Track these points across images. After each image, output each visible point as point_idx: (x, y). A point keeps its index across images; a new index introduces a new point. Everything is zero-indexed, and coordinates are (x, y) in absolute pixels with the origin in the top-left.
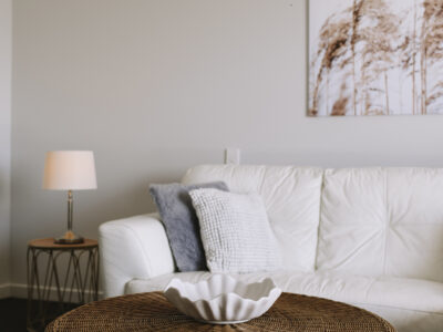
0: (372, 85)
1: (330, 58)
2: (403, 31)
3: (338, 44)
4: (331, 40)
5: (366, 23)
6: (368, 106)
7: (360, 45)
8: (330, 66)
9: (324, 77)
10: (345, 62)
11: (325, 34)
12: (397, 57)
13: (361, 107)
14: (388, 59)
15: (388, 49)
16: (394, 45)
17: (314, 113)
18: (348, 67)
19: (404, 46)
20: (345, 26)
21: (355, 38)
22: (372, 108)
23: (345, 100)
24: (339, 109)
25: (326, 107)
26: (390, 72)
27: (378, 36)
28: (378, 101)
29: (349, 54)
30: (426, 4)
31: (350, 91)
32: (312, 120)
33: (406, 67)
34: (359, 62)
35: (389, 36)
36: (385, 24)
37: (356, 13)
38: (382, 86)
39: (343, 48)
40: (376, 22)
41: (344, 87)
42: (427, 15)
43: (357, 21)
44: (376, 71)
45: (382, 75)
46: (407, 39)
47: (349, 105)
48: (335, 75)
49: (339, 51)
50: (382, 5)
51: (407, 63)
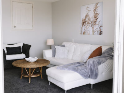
0: (88, 29)
1: (83, 25)
2: (91, 20)
3: (84, 23)
5: (87, 19)
7: (86, 23)
10: (85, 26)
11: (82, 21)
13: (86, 33)
14: (89, 25)
15: (89, 23)
17: (81, 34)
20: (85, 19)
21: (86, 21)
24: (84, 33)
26: (90, 27)
28: (88, 32)
30: (94, 16)
31: (85, 30)
32: (81, 35)
34: (86, 26)
36: (89, 20)
37: (86, 17)
41: (84, 30)
42: (94, 18)
46: (92, 22)
48: (83, 28)
50: (89, 16)
51: (92, 26)
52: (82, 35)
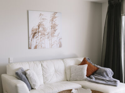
0: (42, 42)
1: (34, 36)
2: (47, 31)
3: (35, 33)
4: (34, 32)
5: (41, 29)
6: (41, 46)
7: (40, 34)
8: (34, 38)
9: (33, 40)
10: (37, 37)
11: (32, 31)
12: (47, 36)
13: (40, 47)
14: (45, 37)
15: (45, 35)
16: (46, 34)
18: (37, 38)
19: (48, 34)
20: (36, 29)
21: (39, 32)
22: (42, 47)
23: (37, 45)
24: (36, 47)
25: (33, 47)
27: (43, 32)
28: (43, 45)
29: (37, 35)
30: (51, 26)
31: (38, 43)
35: (45, 32)
36: (44, 29)
37: (39, 27)
38: (44, 43)
39: (36, 34)
40: (43, 29)
41: (37, 43)
42: (52, 28)
43: (39, 28)
44: (43, 39)
45: (44, 40)
46: (48, 33)
47: (38, 46)
48: (35, 40)
50: (44, 25)
51: (48, 38)
52: (33, 50)
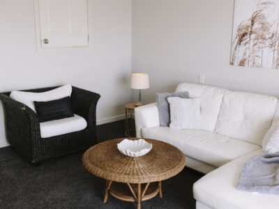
0: (257, 54)
1: (240, 41)
2: (272, 30)
3: (244, 35)
4: (241, 33)
5: (256, 26)
6: (254, 63)
7: (253, 36)
8: (240, 44)
9: (238, 49)
10: (246, 43)
11: (239, 30)
12: (268, 43)
13: (251, 63)
14: (264, 43)
15: (264, 39)
16: (267, 37)
17: (232, 64)
18: (248, 45)
19: (271, 38)
20: (247, 27)
21: (251, 33)
22: (255, 64)
23: (245, 60)
24: (242, 63)
25: (237, 61)
26: (264, 49)
27: (261, 32)
28: (258, 61)
29: (248, 40)
31: (247, 56)
32: (232, 66)
33: (271, 47)
34: (252, 43)
35: (265, 33)
36: (264, 27)
37: (252, 21)
38: (260, 55)
39: (246, 37)
40: (261, 25)
41: (245, 54)
43: (252, 25)
44: (259, 48)
45: (261, 50)
46: (273, 34)
47: (246, 62)
48: (242, 48)
49: (244, 38)
50: (264, 18)
51: (272, 46)
52: (236, 67)
